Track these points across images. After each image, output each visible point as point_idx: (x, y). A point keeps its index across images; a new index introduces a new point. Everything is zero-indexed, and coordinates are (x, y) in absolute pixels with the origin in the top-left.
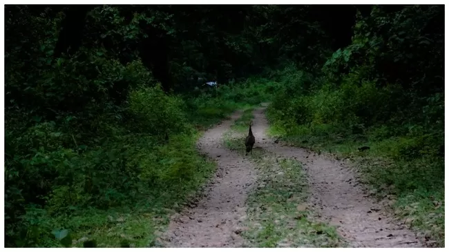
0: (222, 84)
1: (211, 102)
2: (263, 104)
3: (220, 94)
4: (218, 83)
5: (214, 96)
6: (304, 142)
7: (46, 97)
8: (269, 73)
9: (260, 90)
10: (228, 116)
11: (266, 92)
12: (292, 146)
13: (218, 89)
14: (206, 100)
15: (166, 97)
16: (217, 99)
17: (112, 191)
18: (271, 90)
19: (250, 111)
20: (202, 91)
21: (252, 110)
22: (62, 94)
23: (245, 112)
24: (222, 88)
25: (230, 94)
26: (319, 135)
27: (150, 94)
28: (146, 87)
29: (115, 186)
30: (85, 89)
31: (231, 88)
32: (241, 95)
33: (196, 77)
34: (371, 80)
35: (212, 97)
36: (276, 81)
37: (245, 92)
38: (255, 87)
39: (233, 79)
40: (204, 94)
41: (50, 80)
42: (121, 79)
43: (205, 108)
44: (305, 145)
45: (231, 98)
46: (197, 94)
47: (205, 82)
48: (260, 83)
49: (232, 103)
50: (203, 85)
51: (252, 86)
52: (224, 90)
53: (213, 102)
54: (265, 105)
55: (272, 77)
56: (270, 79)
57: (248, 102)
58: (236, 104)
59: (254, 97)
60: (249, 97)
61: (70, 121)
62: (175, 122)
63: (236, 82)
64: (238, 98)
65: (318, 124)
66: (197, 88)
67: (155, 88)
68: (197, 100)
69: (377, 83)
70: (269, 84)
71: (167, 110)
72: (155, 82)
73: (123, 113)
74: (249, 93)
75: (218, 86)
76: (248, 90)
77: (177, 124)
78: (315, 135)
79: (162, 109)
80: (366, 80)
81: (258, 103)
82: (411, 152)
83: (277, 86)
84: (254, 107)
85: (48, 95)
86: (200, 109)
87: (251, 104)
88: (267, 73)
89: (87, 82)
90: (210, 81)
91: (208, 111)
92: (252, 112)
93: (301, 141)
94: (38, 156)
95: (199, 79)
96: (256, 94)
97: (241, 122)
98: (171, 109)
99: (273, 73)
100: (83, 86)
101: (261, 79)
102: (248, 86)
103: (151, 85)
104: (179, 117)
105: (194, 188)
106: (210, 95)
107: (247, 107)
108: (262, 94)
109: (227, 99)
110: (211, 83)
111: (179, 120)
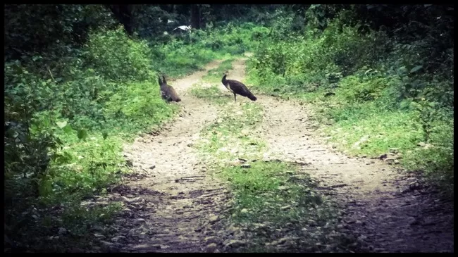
0: (198, 28)
1: (183, 50)
2: (246, 54)
3: (194, 41)
4: (192, 27)
5: (187, 44)
6: (275, 90)
7: (12, 37)
8: (257, 16)
9: (245, 37)
10: (202, 66)
11: (251, 39)
12: (263, 94)
13: (192, 35)
14: (177, 47)
15: (130, 41)
16: (190, 48)
17: (84, 118)
18: (258, 36)
19: (229, 61)
20: (172, 37)
21: (233, 60)
22: (27, 34)
23: (223, 62)
24: (197, 34)
25: (207, 41)
26: (293, 84)
27: (111, 38)
28: (106, 30)
29: (86, 114)
30: (50, 30)
31: (209, 34)
32: (220, 43)
33: (165, 20)
34: (352, 26)
35: (185, 44)
36: (264, 26)
37: (225, 38)
38: (238, 32)
39: (211, 23)
40: (175, 41)
41: (15, 20)
42: (80, 20)
43: (174, 57)
44: (276, 93)
45: (207, 46)
46: (166, 41)
47: (177, 25)
48: (244, 28)
49: (209, 51)
50: (174, 30)
51: (234, 31)
52: (199, 36)
53: (185, 51)
54: (249, 55)
55: (260, 21)
56: (256, 24)
57: (229, 51)
58: (214, 53)
59: (237, 45)
60: (230, 45)
61: (36, 61)
62: (139, 69)
63: (215, 26)
64: (217, 47)
65: (296, 73)
66: (166, 33)
67: (117, 31)
68: (166, 47)
69: (360, 29)
70: (256, 29)
71: (130, 56)
72: (117, 25)
73: (84, 57)
74: (230, 40)
75: (192, 31)
76: (230, 36)
77: (141, 72)
78: (289, 84)
79: (124, 54)
80: (347, 26)
81: (241, 52)
82: (366, 95)
83: (266, 33)
84: (235, 57)
85: (13, 35)
86: (169, 58)
87: (232, 53)
88: (254, 15)
89: (52, 23)
90: (182, 25)
91: (178, 60)
92: (233, 63)
93: (273, 89)
94: (21, 86)
95: (169, 21)
96: (239, 42)
97: (215, 73)
98: (135, 55)
99: (261, 15)
100: (48, 26)
101: (246, 23)
102: (230, 31)
103: (113, 28)
104: (144, 63)
105: (156, 123)
106: (182, 42)
107: (227, 57)
108: (246, 41)
109: (202, 47)
110: (183, 28)
111: (143, 66)
